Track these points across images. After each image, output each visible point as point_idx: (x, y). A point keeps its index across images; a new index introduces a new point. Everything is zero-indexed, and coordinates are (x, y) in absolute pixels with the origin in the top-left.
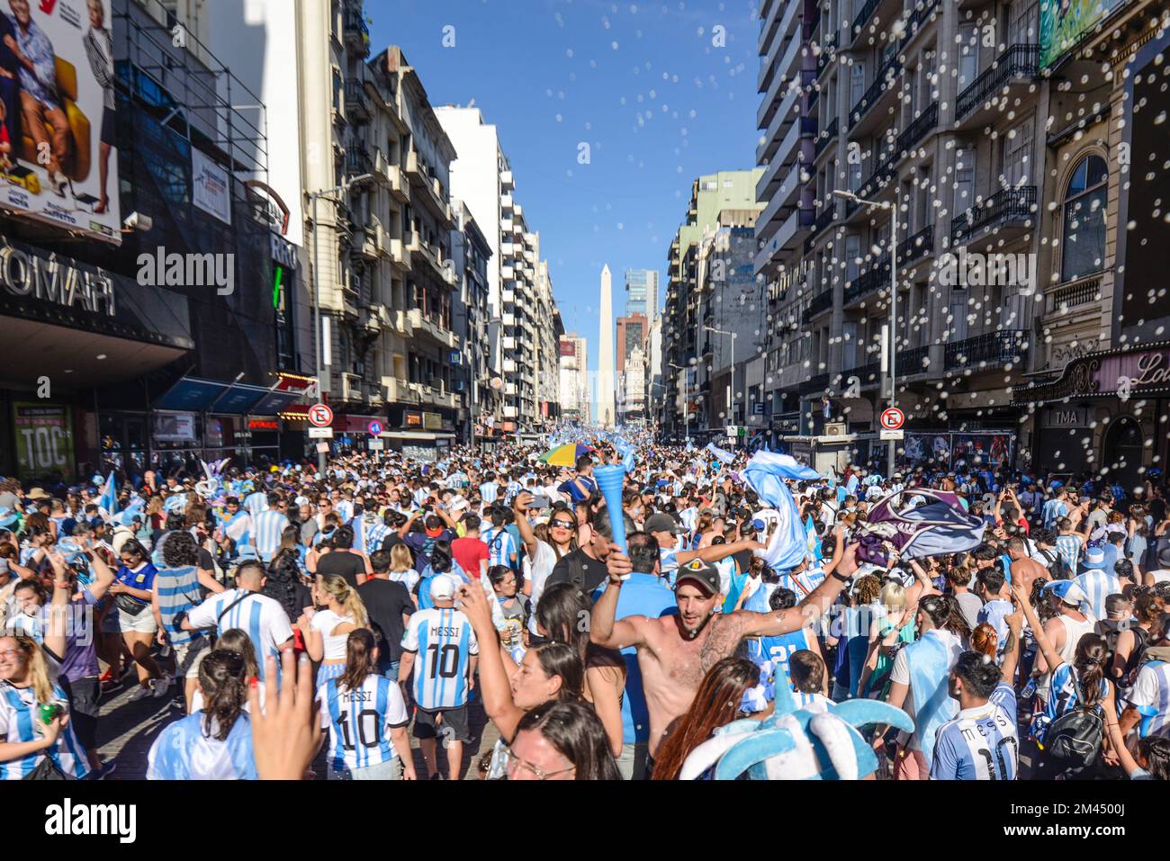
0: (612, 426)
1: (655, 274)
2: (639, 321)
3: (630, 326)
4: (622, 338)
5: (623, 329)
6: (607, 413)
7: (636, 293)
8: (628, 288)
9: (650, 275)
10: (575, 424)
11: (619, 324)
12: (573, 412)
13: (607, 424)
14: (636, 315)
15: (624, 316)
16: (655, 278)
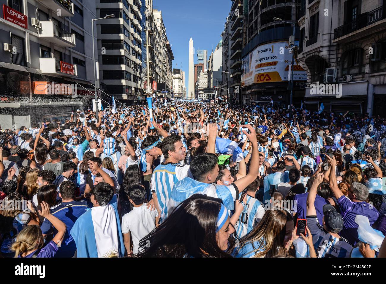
0: (194, 98)
1: (206, 51)
2: (201, 66)
3: (199, 67)
4: (196, 71)
5: (196, 68)
6: (192, 94)
7: (200, 57)
8: (198, 56)
9: (205, 51)
10: (180, 98)
11: (195, 67)
12: (179, 94)
13: (192, 98)
14: (200, 64)
15: (196, 64)
16: (206, 52)
